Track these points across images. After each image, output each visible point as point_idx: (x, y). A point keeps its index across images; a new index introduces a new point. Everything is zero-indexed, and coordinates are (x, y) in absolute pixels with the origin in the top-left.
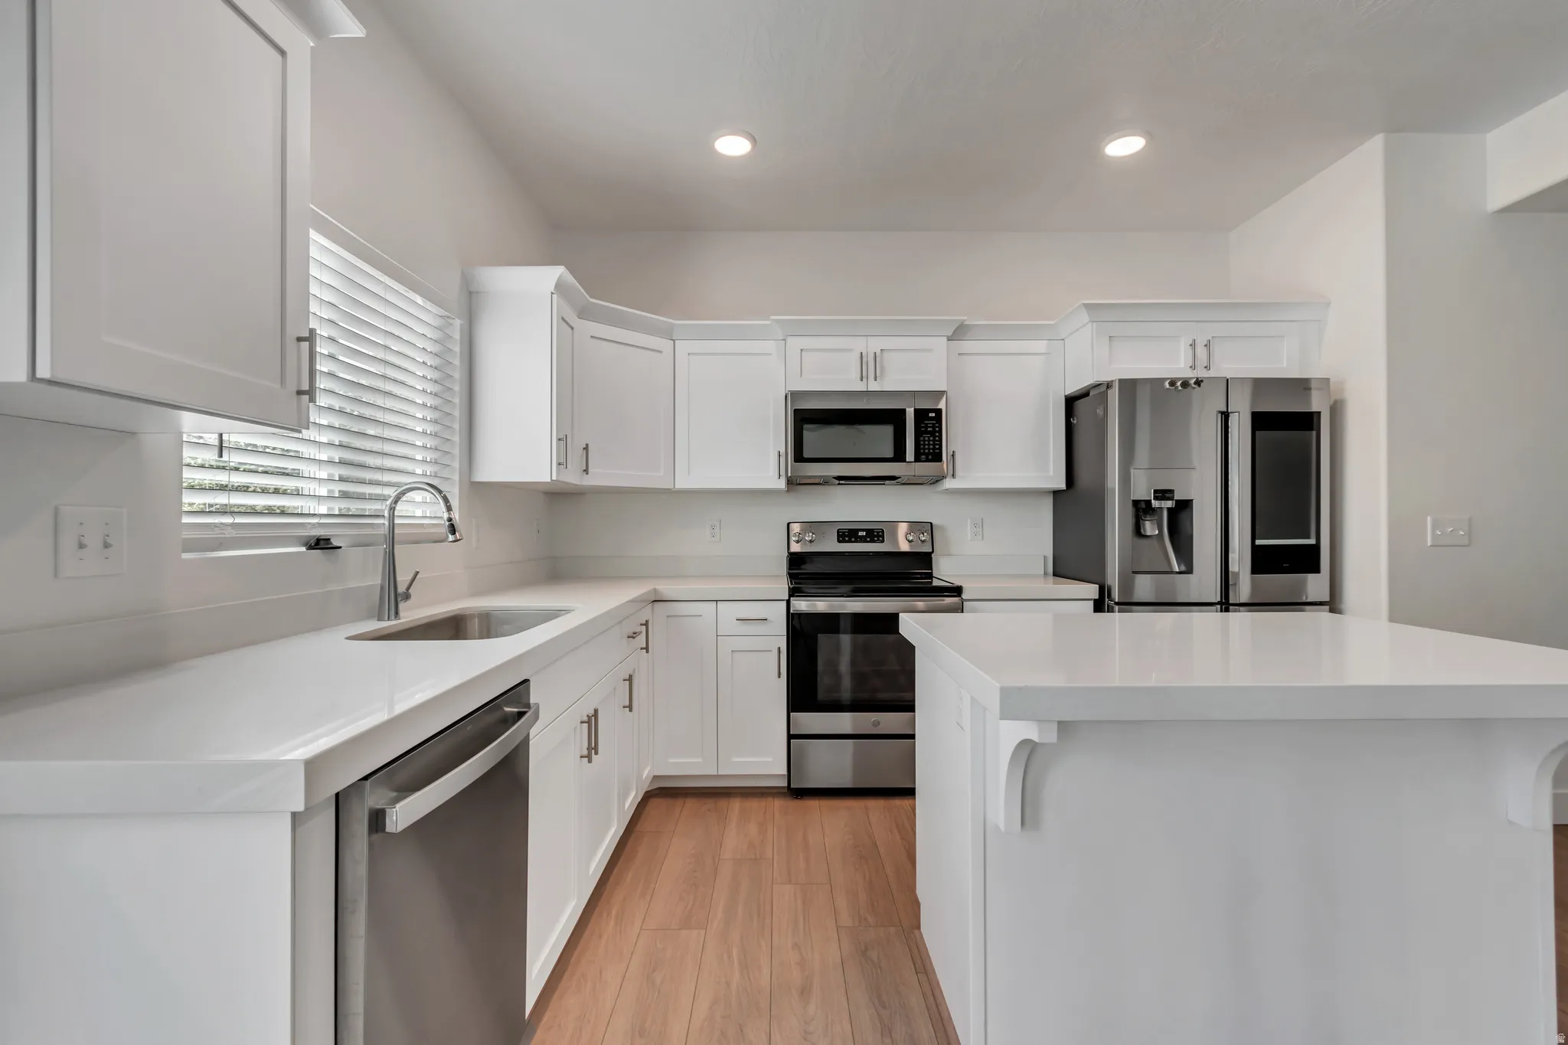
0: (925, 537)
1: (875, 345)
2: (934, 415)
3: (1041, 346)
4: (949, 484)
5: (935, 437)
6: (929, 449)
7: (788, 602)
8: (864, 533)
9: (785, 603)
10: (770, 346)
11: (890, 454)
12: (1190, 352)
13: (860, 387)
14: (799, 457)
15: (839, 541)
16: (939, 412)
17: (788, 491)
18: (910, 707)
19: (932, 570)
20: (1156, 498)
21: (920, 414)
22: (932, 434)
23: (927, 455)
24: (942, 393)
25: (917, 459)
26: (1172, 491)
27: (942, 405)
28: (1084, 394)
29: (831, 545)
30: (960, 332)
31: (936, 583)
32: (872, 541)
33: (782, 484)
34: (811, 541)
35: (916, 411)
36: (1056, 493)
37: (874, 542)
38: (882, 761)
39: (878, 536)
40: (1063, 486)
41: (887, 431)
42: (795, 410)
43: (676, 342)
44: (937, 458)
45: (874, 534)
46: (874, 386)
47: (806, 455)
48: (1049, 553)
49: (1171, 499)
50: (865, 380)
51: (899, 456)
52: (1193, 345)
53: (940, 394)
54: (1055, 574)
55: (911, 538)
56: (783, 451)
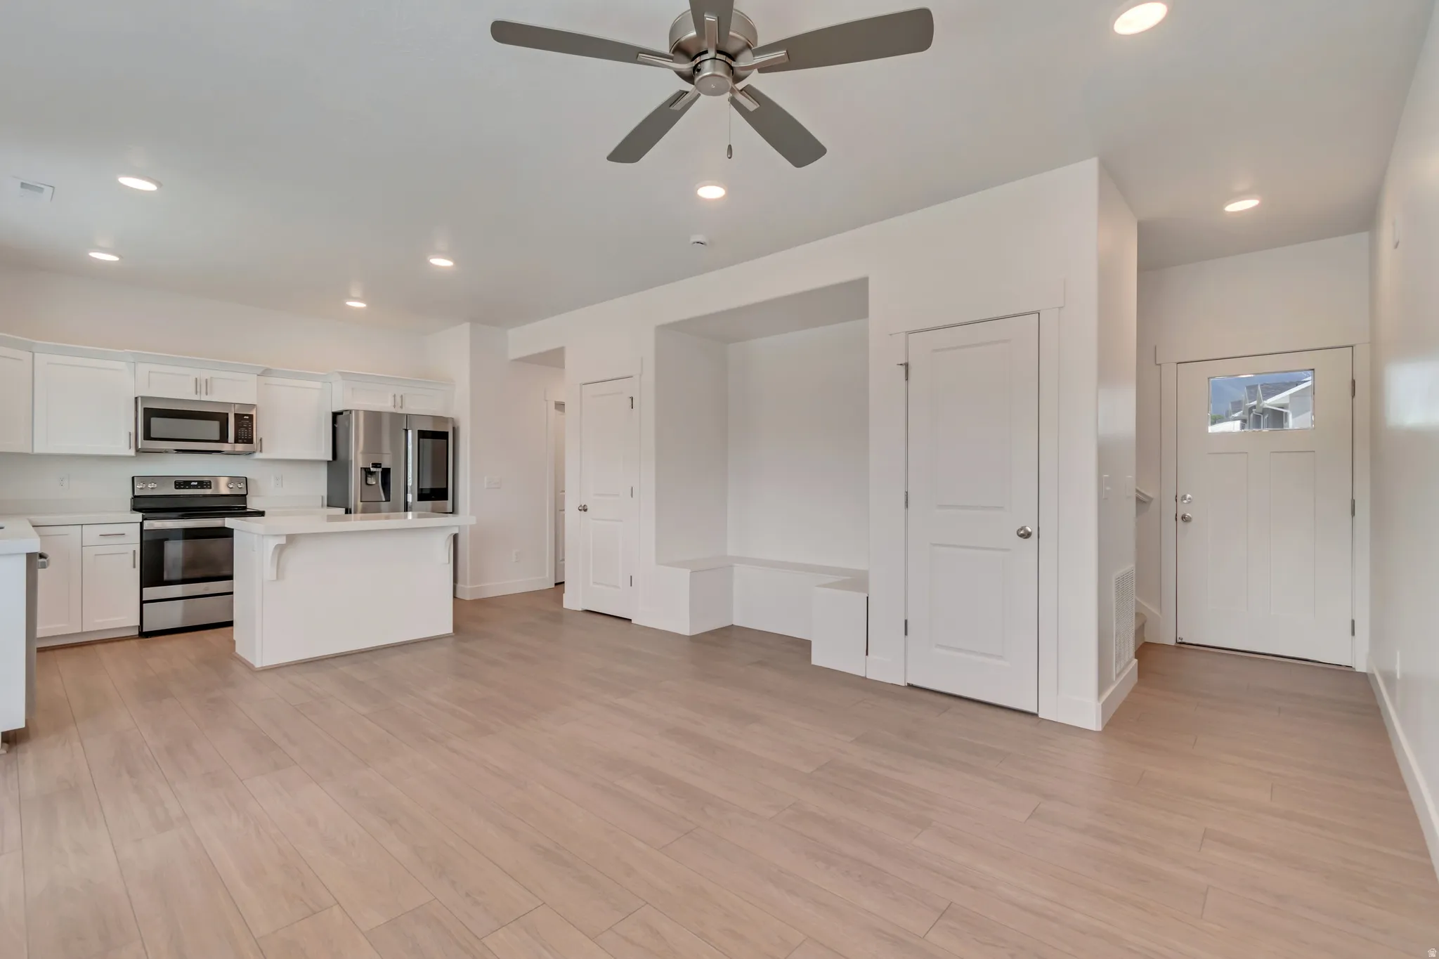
0: (242, 485)
1: (205, 374)
2: (247, 417)
3: (318, 385)
4: (258, 455)
5: (248, 429)
6: (244, 436)
7: (142, 524)
8: (196, 483)
9: (139, 524)
10: (122, 365)
11: (217, 438)
12: (393, 398)
13: (196, 398)
14: (148, 436)
15: (176, 488)
16: (251, 416)
17: (136, 456)
18: (230, 577)
19: (246, 504)
20: (372, 467)
21: (238, 417)
22: (247, 428)
23: (243, 439)
24: (254, 405)
25: (236, 441)
26: (380, 464)
27: (253, 413)
28: (341, 413)
29: (172, 491)
30: (266, 372)
31: (248, 510)
32: (202, 488)
33: (132, 452)
34: (152, 488)
35: (236, 415)
36: (329, 462)
37: (204, 488)
38: (208, 611)
39: (207, 485)
40: (330, 459)
41: (215, 425)
42: (145, 409)
43: (36, 354)
44: (250, 441)
45: (203, 484)
46: (204, 398)
47: (152, 436)
48: (325, 494)
49: (380, 467)
50: (198, 393)
51: (224, 438)
52: (395, 396)
53: (253, 406)
54: (328, 506)
55: (231, 486)
56: (133, 431)
